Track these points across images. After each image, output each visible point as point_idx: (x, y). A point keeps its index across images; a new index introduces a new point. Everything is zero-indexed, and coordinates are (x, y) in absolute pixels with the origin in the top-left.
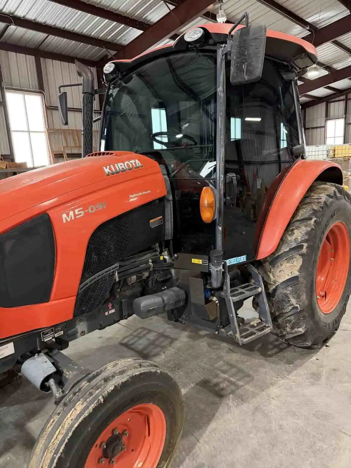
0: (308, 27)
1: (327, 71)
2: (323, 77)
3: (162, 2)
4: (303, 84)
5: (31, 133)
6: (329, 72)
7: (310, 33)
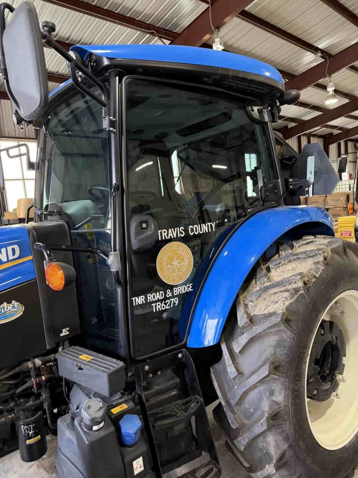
0: (319, 53)
1: (347, 100)
2: (343, 105)
3: (157, 38)
4: (322, 114)
5: (25, 181)
6: (349, 100)
7: (324, 60)
